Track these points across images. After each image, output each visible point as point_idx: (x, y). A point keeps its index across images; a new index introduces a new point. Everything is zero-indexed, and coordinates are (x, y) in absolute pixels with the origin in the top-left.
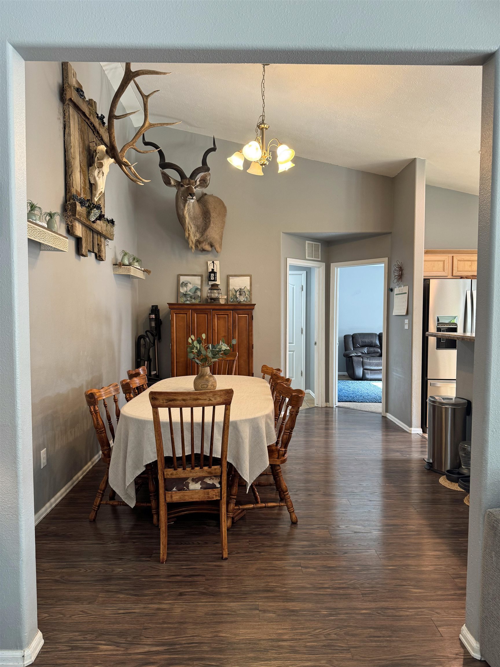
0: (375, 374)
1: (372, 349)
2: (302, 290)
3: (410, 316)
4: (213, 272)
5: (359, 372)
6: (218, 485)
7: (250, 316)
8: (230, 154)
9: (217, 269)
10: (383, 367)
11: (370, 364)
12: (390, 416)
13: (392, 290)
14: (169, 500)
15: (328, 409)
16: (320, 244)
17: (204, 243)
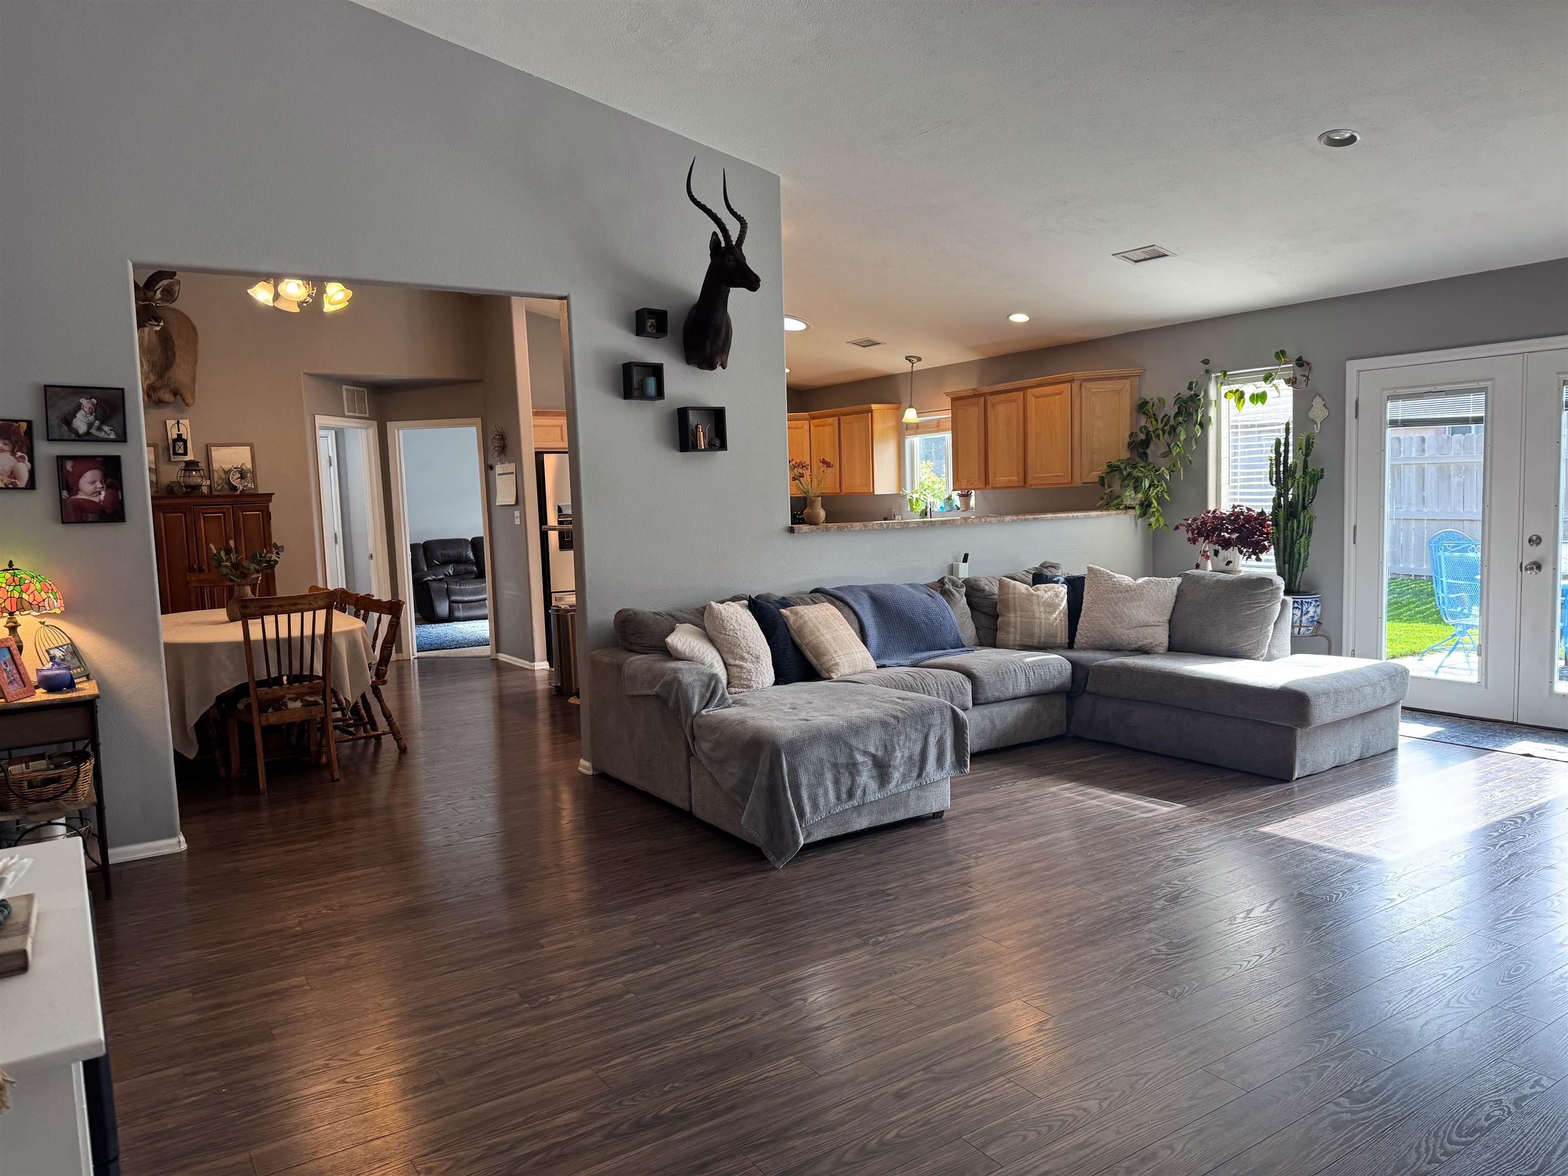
0: (471, 608)
1: (462, 567)
2: (331, 465)
3: (521, 505)
4: (179, 438)
5: (443, 608)
6: (321, 702)
7: (264, 514)
8: (252, 285)
9: (186, 433)
10: (488, 595)
11: (461, 593)
12: (503, 657)
13: (491, 468)
14: (264, 723)
15: (401, 662)
16: (365, 389)
17: (163, 390)
